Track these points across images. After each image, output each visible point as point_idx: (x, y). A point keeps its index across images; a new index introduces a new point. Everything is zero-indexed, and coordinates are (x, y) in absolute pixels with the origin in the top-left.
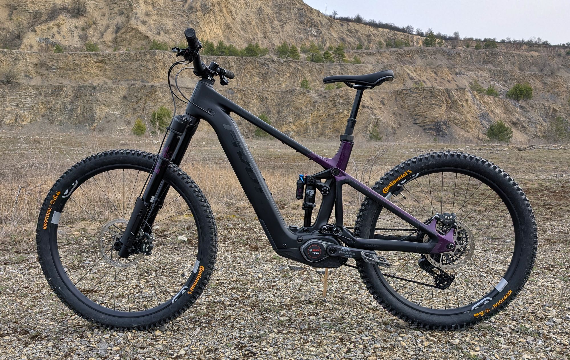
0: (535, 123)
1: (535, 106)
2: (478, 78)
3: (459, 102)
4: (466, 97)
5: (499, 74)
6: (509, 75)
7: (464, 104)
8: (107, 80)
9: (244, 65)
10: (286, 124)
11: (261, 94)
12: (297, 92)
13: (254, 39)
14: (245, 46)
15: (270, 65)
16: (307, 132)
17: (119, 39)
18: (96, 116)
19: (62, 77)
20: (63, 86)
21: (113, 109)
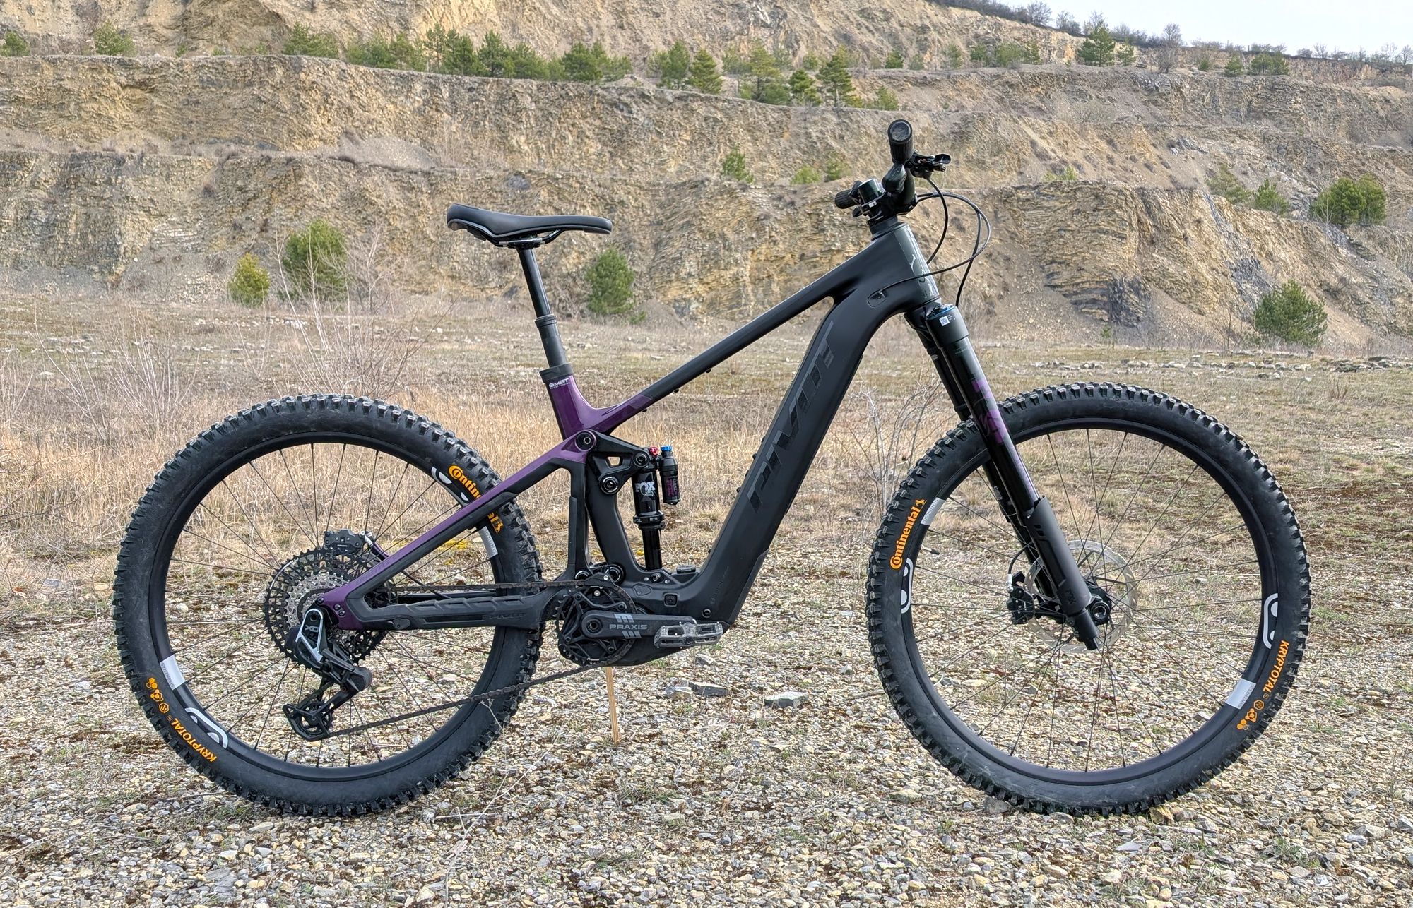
0: (1392, 292)
1: (1391, 243)
2: (1232, 159)
3: (1176, 227)
4: (1198, 215)
5: (1290, 148)
6: (1321, 153)
7: (1191, 234)
8: (156, 141)
9: (560, 106)
10: (678, 279)
11: (606, 192)
12: (710, 187)
13: (590, 30)
14: (562, 49)
15: (634, 108)
16: (738, 305)
17: (194, 20)
18: (124, 244)
19: (24, 127)
20: (25, 155)
21: (172, 223)
